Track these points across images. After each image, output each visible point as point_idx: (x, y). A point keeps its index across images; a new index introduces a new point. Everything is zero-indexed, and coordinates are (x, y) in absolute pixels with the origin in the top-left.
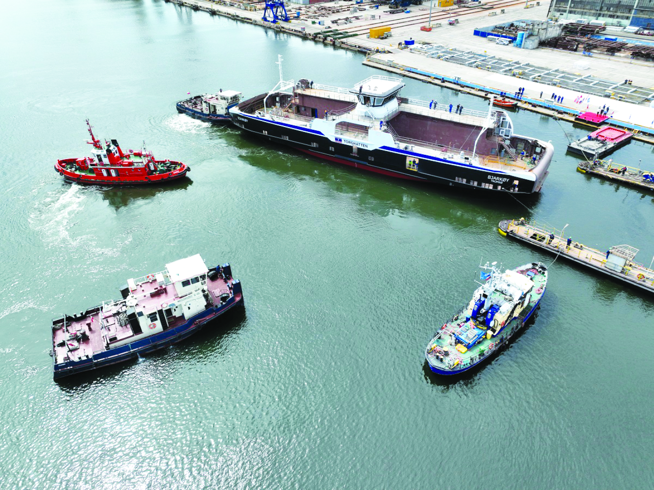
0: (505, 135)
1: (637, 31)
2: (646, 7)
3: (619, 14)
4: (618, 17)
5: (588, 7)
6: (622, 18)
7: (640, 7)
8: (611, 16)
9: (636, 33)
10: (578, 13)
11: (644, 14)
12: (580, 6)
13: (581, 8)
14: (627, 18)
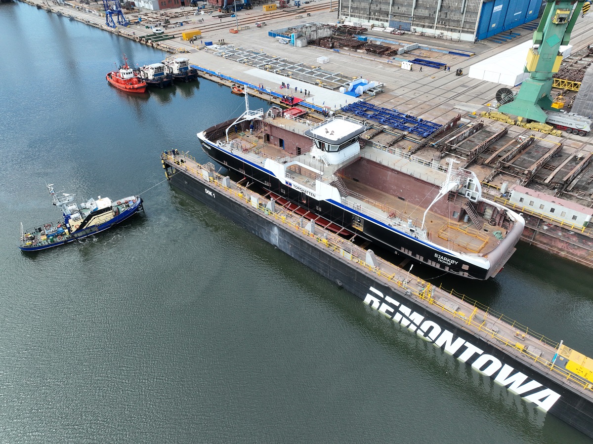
0: (472, 198)
1: (391, 32)
2: (397, 13)
3: (381, 18)
4: (381, 20)
5: (362, 12)
6: (384, 20)
7: (394, 13)
8: (377, 20)
9: (391, 33)
10: (357, 17)
11: (396, 18)
12: (357, 11)
13: (358, 13)
14: (387, 21)
